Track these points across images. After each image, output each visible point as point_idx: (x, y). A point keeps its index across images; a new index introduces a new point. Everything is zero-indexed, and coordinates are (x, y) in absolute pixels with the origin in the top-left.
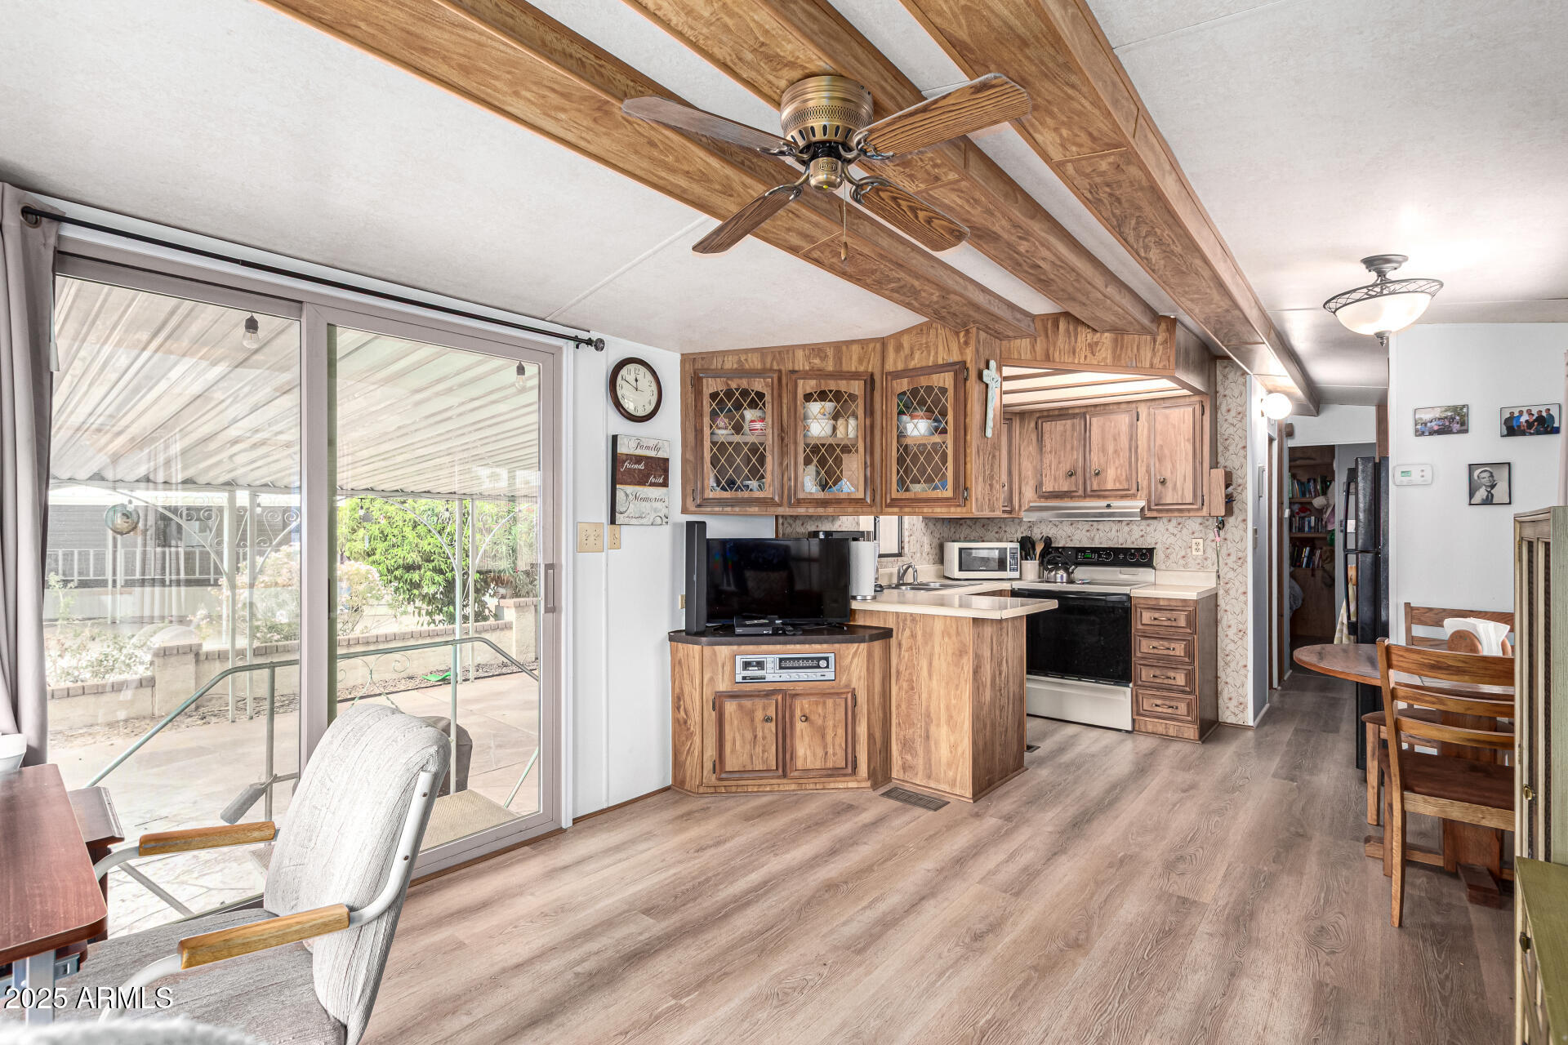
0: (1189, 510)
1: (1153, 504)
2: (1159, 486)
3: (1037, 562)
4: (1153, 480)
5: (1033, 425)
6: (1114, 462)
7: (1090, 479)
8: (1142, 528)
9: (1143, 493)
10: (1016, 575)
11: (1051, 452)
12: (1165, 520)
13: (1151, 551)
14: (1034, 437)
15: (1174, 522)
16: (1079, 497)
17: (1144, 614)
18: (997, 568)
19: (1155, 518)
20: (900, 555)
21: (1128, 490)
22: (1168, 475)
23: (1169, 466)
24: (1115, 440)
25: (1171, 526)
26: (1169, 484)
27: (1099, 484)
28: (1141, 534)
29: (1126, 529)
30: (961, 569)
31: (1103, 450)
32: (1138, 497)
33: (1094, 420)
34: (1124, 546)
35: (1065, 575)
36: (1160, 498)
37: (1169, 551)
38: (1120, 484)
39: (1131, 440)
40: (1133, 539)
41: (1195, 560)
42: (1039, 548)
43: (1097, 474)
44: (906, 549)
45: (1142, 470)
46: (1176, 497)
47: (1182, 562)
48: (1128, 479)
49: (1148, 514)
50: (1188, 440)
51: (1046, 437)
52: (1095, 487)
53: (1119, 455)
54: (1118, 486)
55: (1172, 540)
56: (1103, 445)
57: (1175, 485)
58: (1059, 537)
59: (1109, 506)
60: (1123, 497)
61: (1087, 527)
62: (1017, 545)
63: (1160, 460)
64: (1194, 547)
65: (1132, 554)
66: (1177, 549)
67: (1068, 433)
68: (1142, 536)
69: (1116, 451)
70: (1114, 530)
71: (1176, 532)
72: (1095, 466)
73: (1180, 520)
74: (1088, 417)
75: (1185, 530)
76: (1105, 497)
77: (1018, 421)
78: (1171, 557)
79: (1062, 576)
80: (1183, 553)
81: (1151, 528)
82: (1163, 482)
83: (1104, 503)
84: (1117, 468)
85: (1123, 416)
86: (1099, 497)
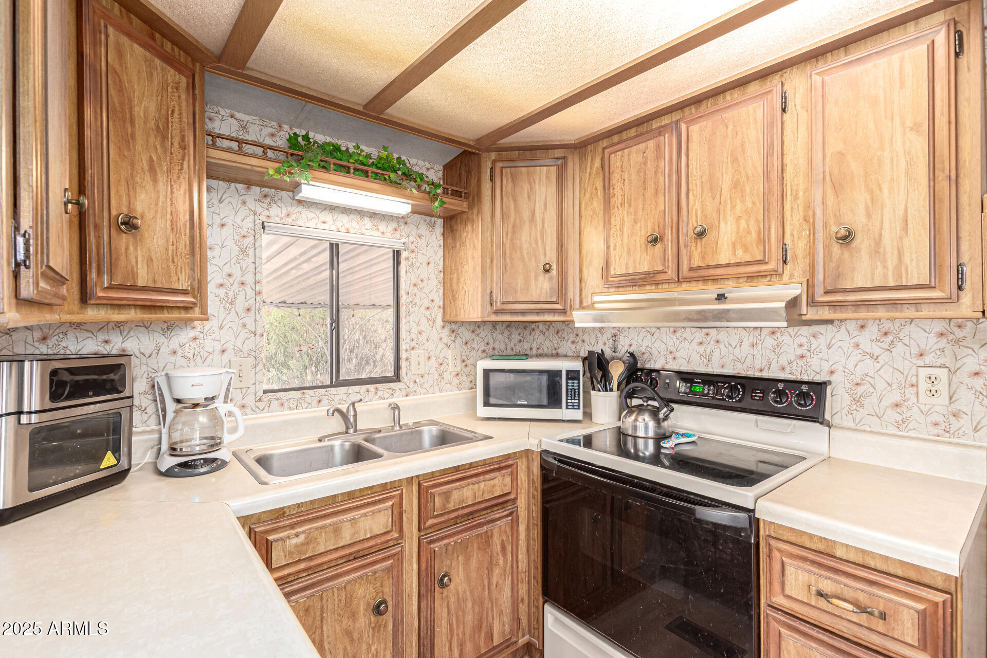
0: (916, 303)
1: (819, 290)
2: (836, 248)
3: (615, 393)
4: (820, 236)
5: (597, 163)
6: (733, 207)
7: (686, 246)
8: (803, 340)
9: (797, 269)
10: (578, 414)
11: (622, 204)
12: (852, 326)
13: (818, 389)
14: (599, 184)
15: (873, 330)
16: (669, 282)
17: (790, 570)
18: (545, 402)
19: (830, 322)
20: (397, 378)
21: (762, 262)
22: (857, 220)
23: (861, 197)
24: (735, 160)
25: (866, 339)
26: (862, 243)
27: (703, 256)
28: (799, 351)
29: (770, 342)
30: (487, 404)
31: (712, 186)
32: (786, 278)
33: (695, 128)
34: (765, 375)
35: (652, 424)
36: (838, 276)
37: (860, 390)
38: (746, 249)
39: (768, 155)
40: (783, 361)
41: (926, 414)
42: (617, 371)
43: (701, 234)
44: (403, 372)
45: (794, 218)
46: (879, 270)
47: (892, 415)
48: (763, 240)
49: (811, 314)
50: (915, 128)
51: (616, 177)
52: (697, 262)
53: (743, 192)
54: (741, 256)
55: (868, 366)
56: (711, 177)
57: (878, 243)
58: (655, 353)
59: (721, 297)
60: (751, 278)
61: (699, 335)
62: (578, 366)
63: (837, 188)
64: (924, 386)
65: (780, 393)
66: (881, 385)
67: (650, 165)
68: (802, 357)
69: (736, 185)
70: (746, 343)
71: (877, 351)
72: (695, 220)
73: (887, 325)
74: (683, 126)
75: (899, 348)
76: (715, 280)
77: (577, 160)
78: (866, 402)
79: (646, 427)
80: (896, 397)
81: (822, 341)
82: (847, 238)
83: (711, 290)
84: (739, 219)
85: (751, 108)
86: (705, 280)
